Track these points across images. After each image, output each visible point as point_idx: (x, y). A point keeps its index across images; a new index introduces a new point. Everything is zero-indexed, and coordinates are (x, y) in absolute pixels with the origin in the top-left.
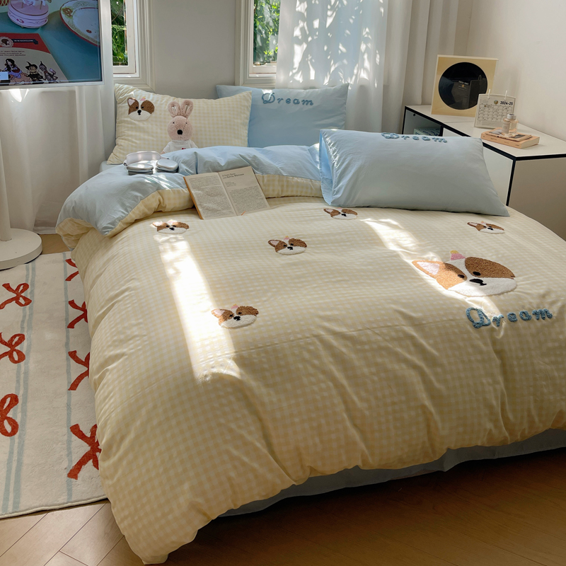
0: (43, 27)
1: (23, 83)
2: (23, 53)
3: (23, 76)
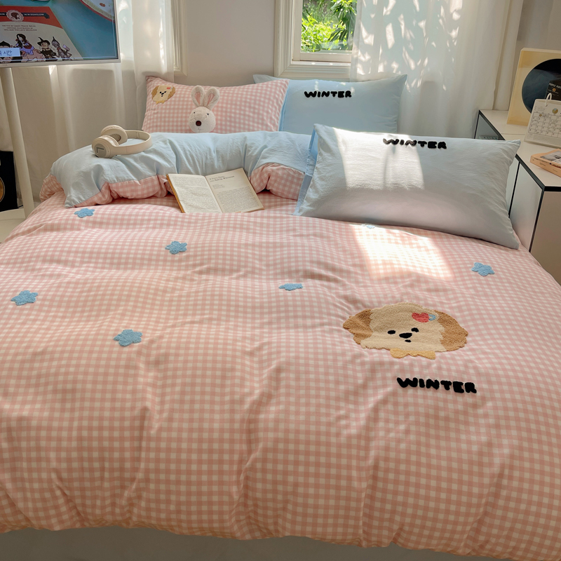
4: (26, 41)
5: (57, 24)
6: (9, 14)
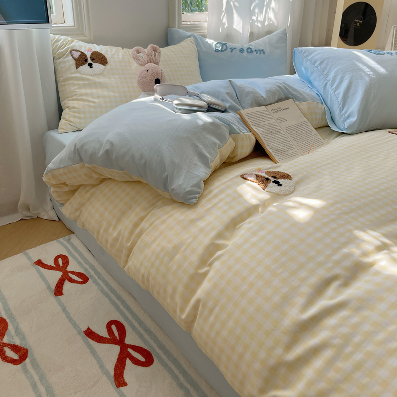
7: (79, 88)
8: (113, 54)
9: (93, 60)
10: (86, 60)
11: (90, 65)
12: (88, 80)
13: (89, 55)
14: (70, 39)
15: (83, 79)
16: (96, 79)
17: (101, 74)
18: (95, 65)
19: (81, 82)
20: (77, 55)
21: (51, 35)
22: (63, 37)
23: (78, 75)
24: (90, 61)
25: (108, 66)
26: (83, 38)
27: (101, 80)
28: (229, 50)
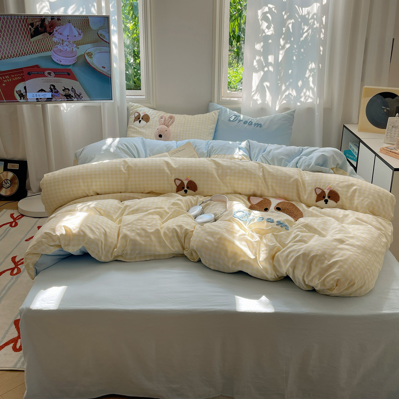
0: (74, 64)
1: (61, 100)
2: (60, 81)
3: (60, 95)
4: (55, 89)
5: (74, 78)
6: (46, 73)
7: (132, 133)
8: (155, 117)
9: (142, 118)
10: (139, 118)
11: (140, 121)
12: (136, 129)
13: (142, 115)
14: (140, 105)
15: (134, 129)
16: (140, 130)
17: (143, 127)
18: (142, 122)
19: (133, 130)
20: (137, 114)
21: (130, 103)
22: (136, 104)
23: (133, 126)
24: (141, 119)
25: (148, 123)
26: (149, 105)
27: (142, 130)
28: (237, 121)
